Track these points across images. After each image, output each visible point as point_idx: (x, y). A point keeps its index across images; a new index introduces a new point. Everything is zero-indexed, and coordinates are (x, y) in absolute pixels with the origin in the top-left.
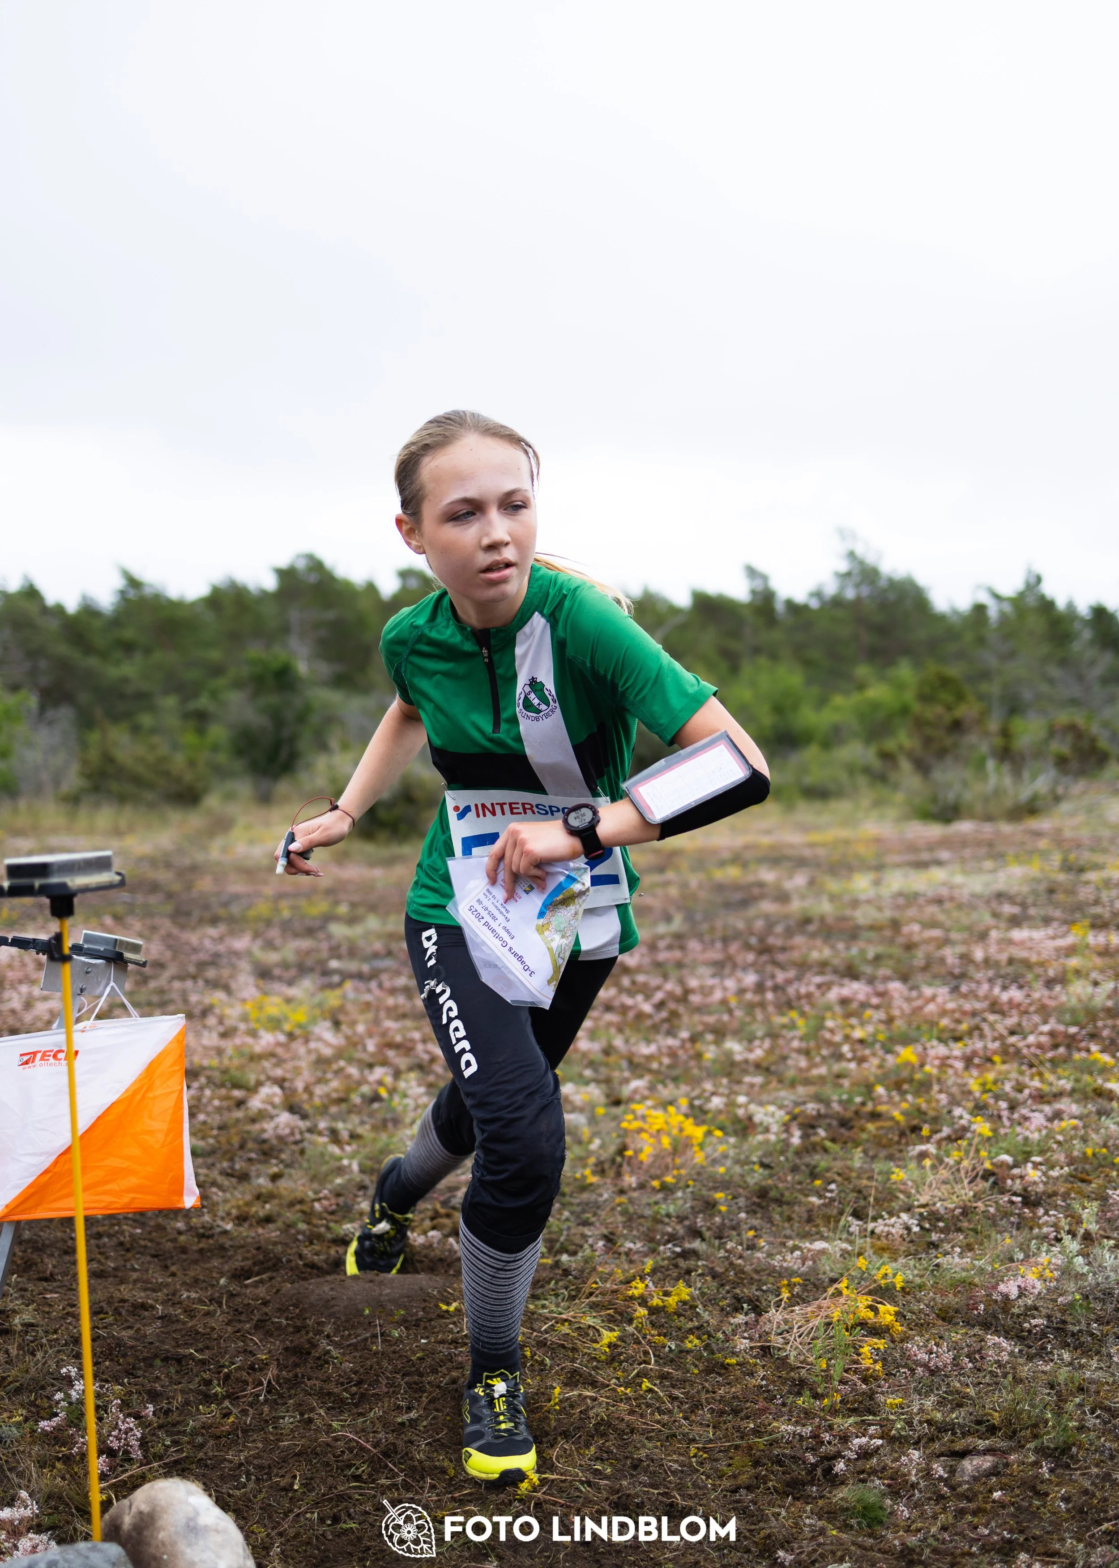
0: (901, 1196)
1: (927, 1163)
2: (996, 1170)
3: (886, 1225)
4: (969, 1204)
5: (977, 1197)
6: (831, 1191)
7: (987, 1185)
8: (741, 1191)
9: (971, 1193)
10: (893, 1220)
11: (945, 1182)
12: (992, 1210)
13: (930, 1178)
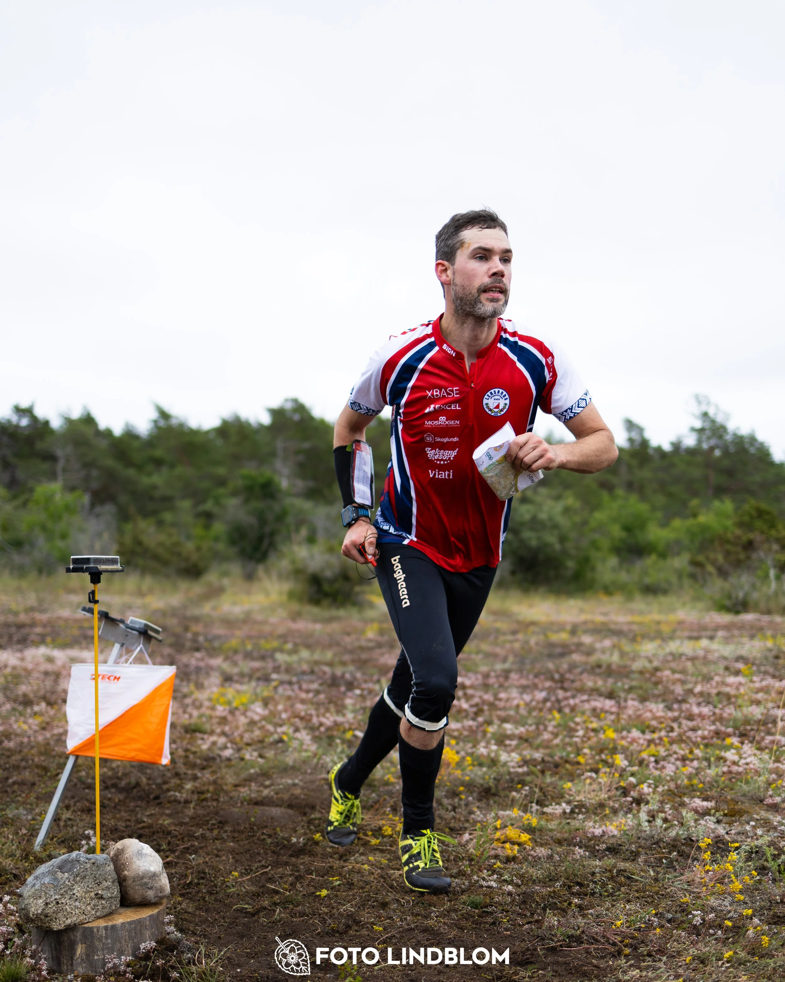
0: (567, 796)
1: (588, 781)
2: (627, 787)
3: (553, 809)
4: (603, 801)
5: (609, 798)
6: (526, 790)
7: (618, 793)
8: (476, 789)
9: (606, 796)
10: (557, 807)
11: (594, 791)
12: (617, 806)
13: (587, 787)
